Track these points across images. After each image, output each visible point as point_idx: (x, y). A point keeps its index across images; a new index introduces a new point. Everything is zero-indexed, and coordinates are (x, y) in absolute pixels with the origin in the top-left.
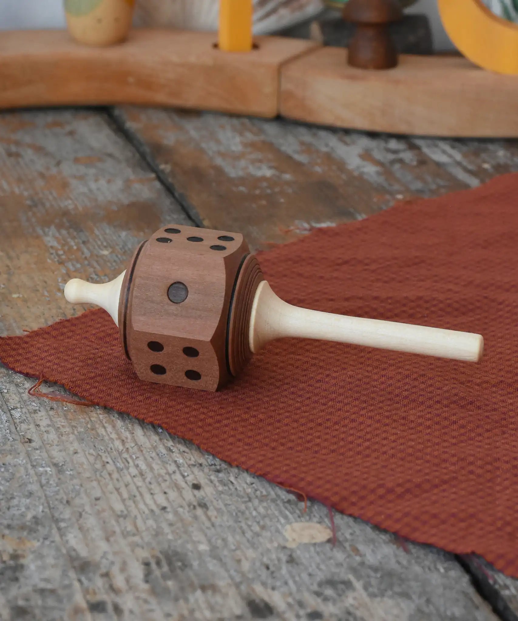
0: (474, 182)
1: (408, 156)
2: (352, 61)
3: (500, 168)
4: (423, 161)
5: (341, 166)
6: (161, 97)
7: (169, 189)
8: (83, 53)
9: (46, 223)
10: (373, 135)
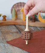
0: (41, 30)
1: (36, 28)
2: (32, 21)
3: (43, 29)
4: (37, 29)
5: (31, 29)
6: (19, 24)
7: (19, 31)
8: (13, 21)
9: (10, 33)
10: (34, 27)
